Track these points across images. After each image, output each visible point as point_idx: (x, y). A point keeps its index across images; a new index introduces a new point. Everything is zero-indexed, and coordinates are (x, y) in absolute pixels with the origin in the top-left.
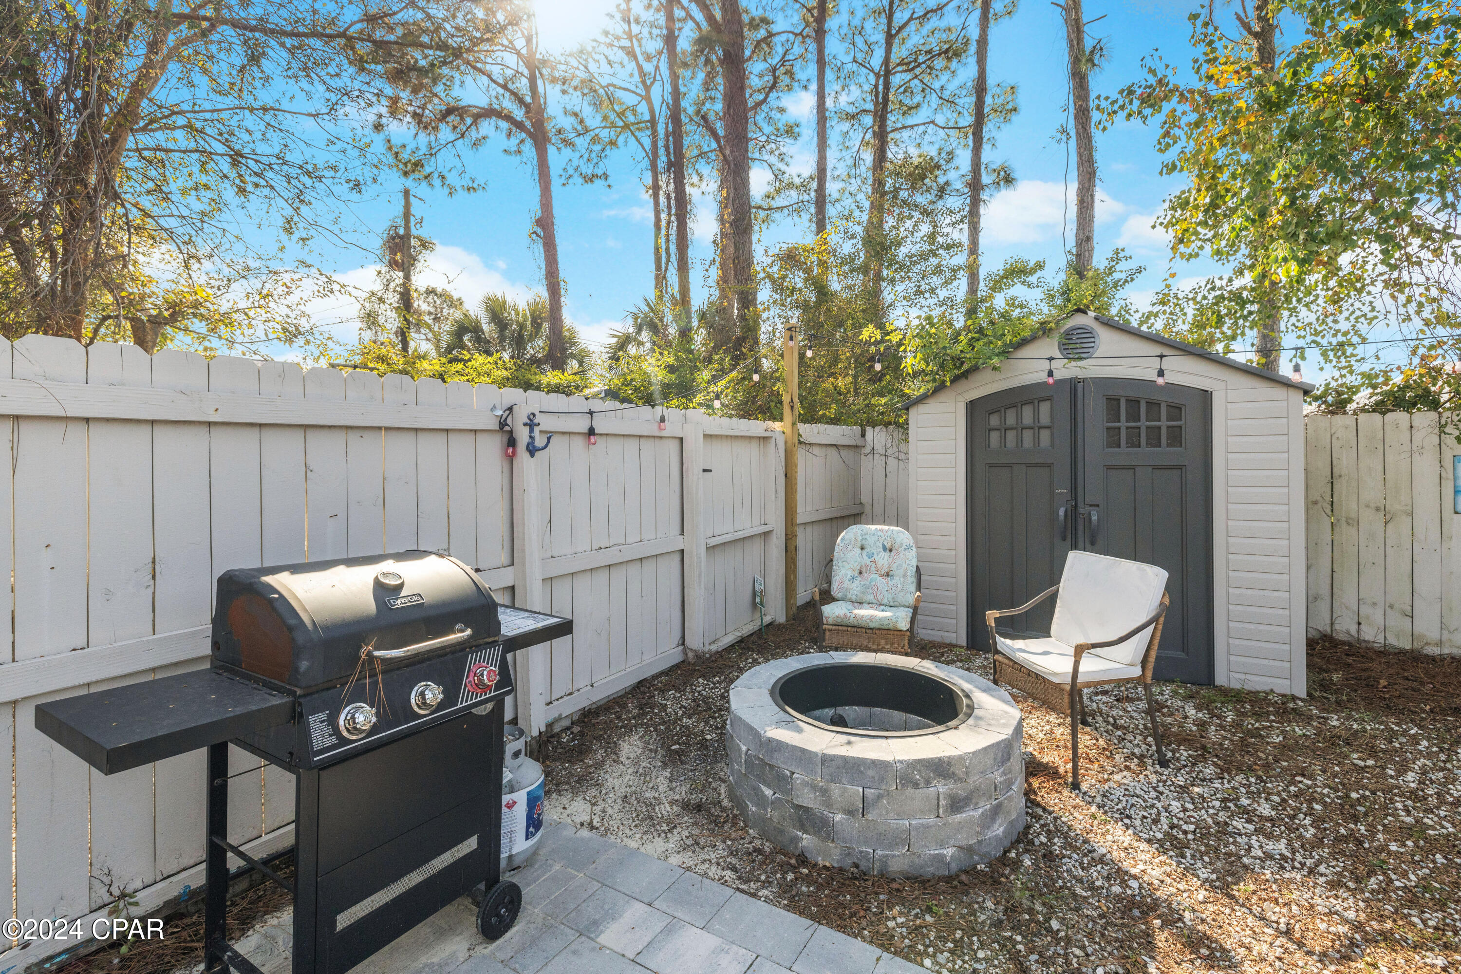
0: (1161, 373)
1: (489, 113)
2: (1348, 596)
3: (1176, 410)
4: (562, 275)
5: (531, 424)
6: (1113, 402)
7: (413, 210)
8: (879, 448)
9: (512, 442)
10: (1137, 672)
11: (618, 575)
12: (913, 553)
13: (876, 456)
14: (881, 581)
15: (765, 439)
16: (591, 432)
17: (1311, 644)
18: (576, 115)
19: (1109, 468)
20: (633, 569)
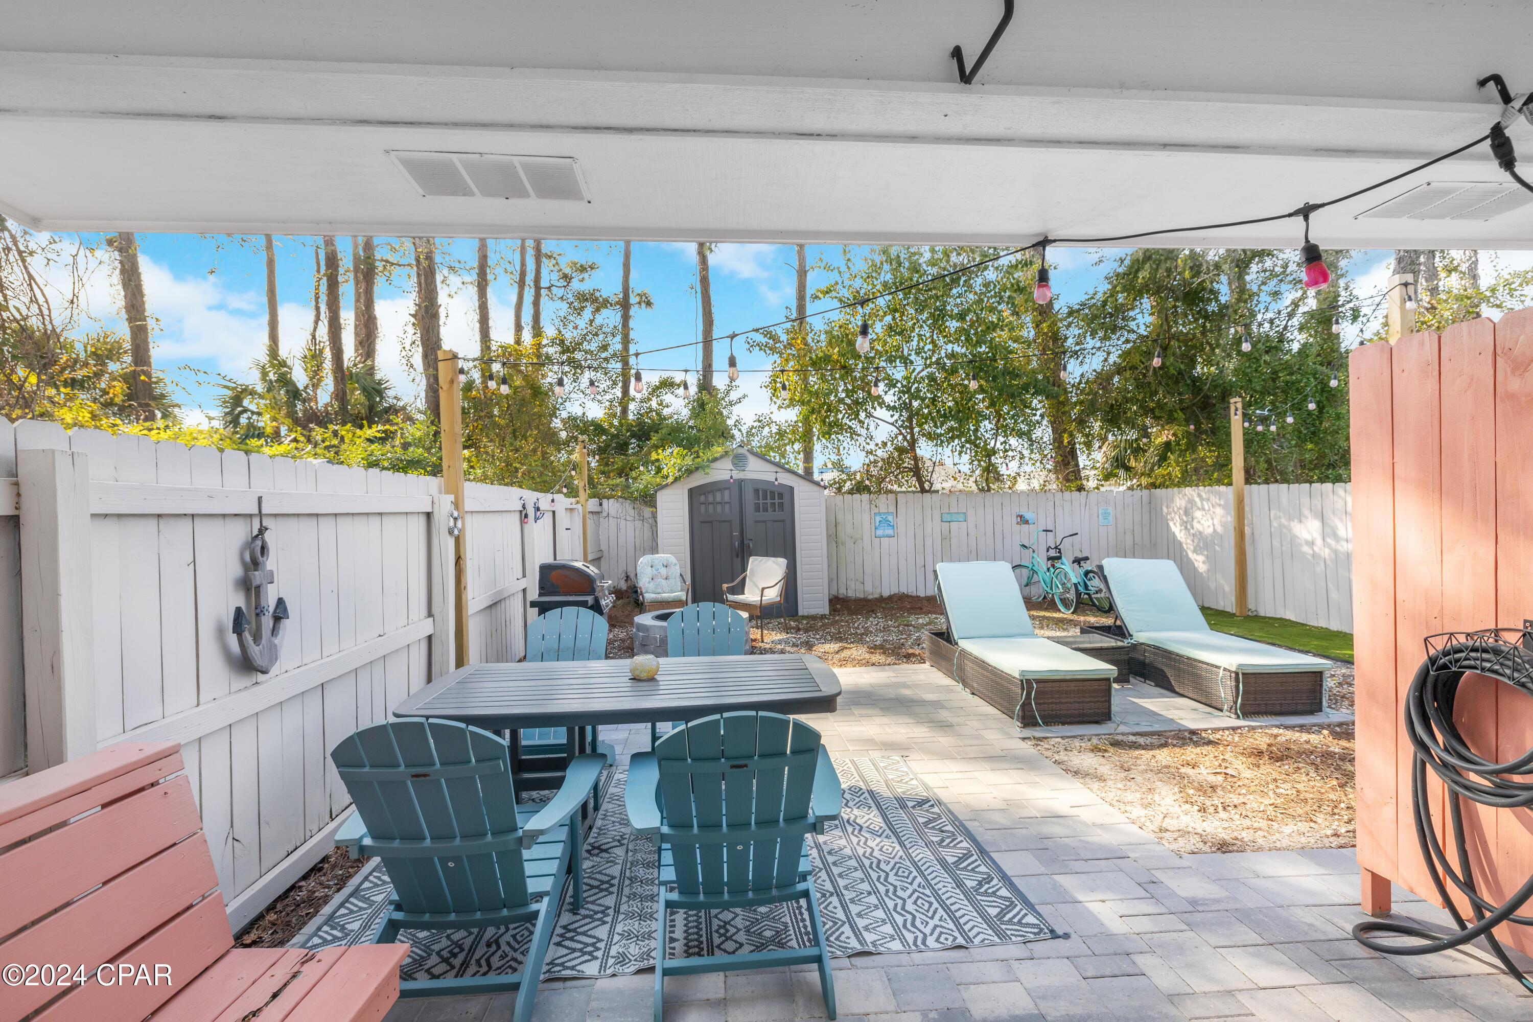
0: (776, 480)
2: (843, 578)
3: (781, 496)
6: (756, 491)
8: (613, 512)
10: (778, 599)
12: (678, 566)
13: (611, 519)
14: (664, 582)
17: (830, 601)
19: (757, 522)
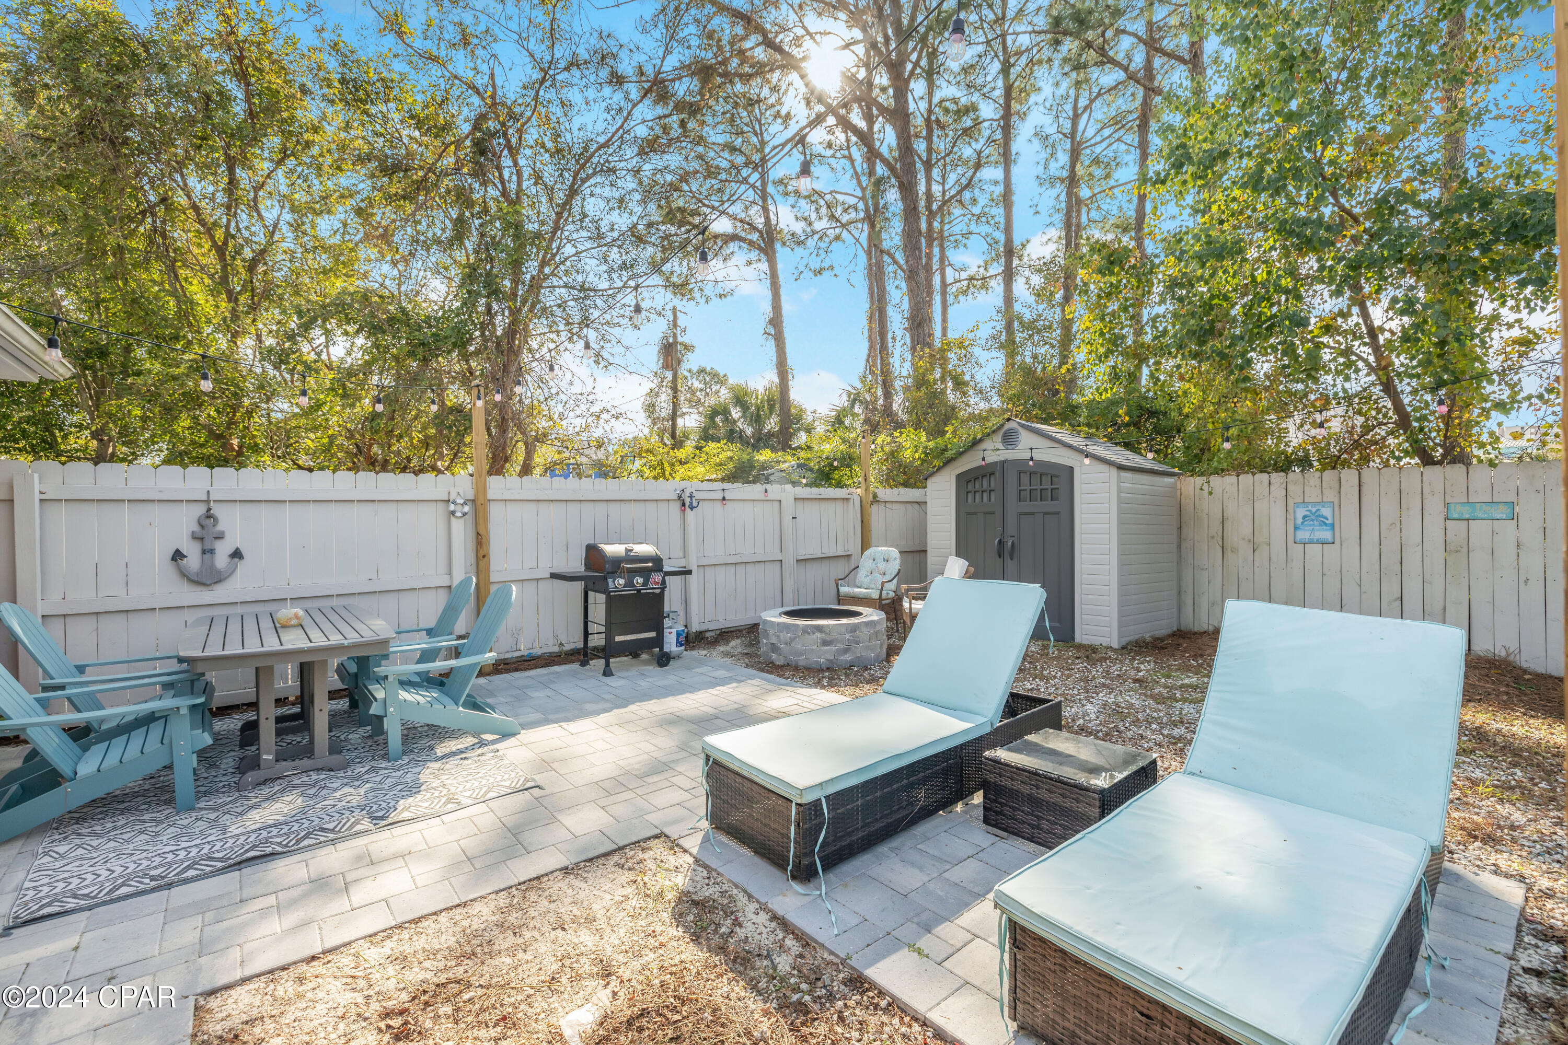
0: (1031, 459)
1: (734, 237)
4: (790, 363)
5: (691, 497)
6: (1022, 473)
7: (679, 322)
9: (684, 505)
11: (741, 569)
12: (897, 562)
15: (847, 499)
16: (724, 499)
18: (805, 219)
19: (1021, 514)
20: (750, 568)
